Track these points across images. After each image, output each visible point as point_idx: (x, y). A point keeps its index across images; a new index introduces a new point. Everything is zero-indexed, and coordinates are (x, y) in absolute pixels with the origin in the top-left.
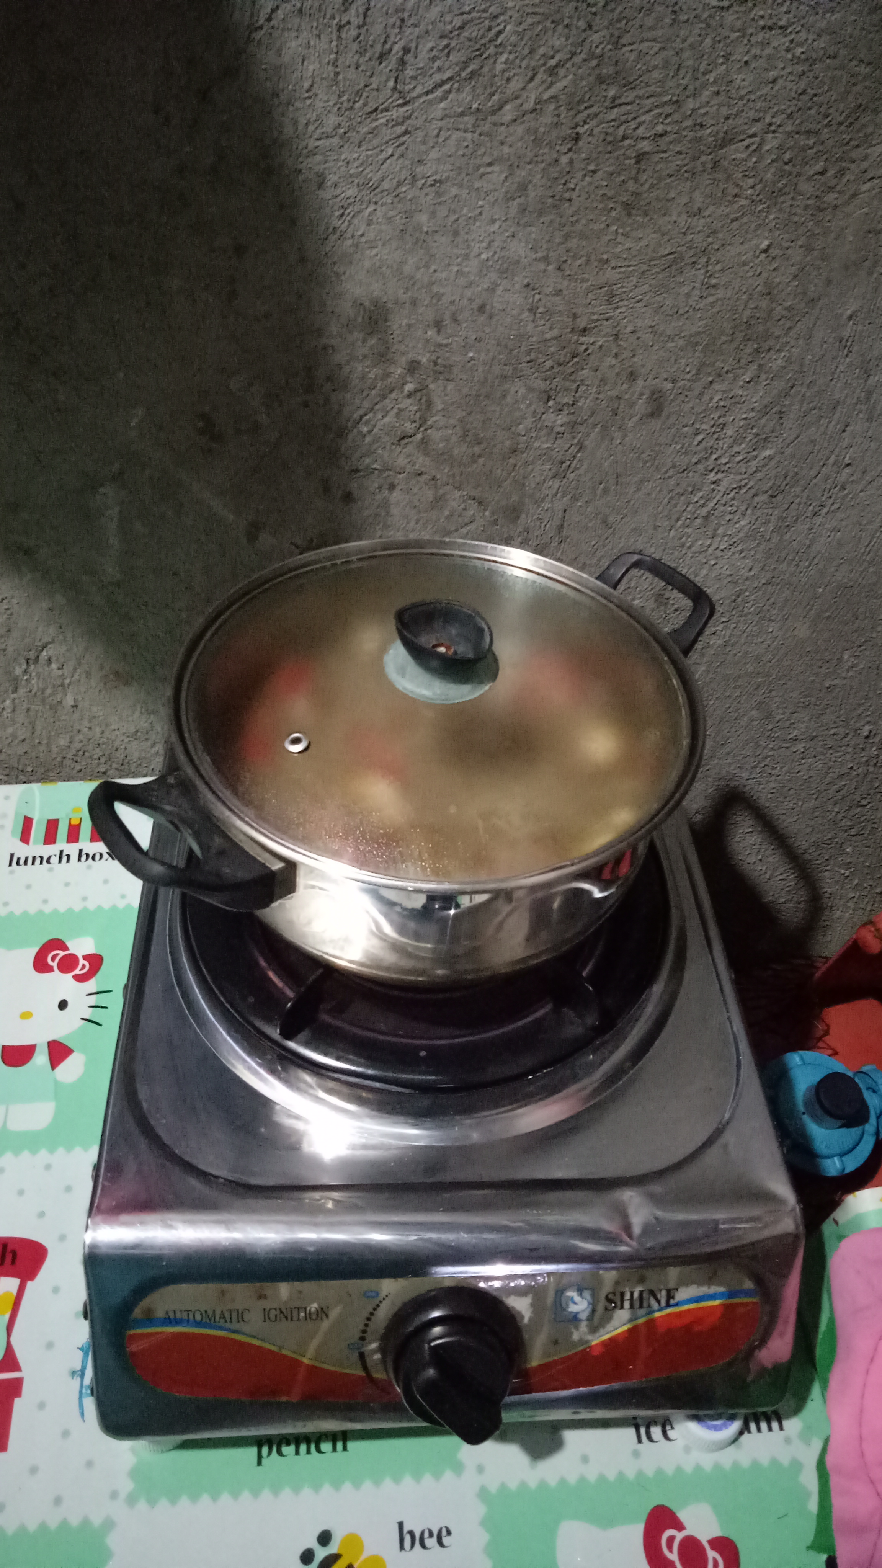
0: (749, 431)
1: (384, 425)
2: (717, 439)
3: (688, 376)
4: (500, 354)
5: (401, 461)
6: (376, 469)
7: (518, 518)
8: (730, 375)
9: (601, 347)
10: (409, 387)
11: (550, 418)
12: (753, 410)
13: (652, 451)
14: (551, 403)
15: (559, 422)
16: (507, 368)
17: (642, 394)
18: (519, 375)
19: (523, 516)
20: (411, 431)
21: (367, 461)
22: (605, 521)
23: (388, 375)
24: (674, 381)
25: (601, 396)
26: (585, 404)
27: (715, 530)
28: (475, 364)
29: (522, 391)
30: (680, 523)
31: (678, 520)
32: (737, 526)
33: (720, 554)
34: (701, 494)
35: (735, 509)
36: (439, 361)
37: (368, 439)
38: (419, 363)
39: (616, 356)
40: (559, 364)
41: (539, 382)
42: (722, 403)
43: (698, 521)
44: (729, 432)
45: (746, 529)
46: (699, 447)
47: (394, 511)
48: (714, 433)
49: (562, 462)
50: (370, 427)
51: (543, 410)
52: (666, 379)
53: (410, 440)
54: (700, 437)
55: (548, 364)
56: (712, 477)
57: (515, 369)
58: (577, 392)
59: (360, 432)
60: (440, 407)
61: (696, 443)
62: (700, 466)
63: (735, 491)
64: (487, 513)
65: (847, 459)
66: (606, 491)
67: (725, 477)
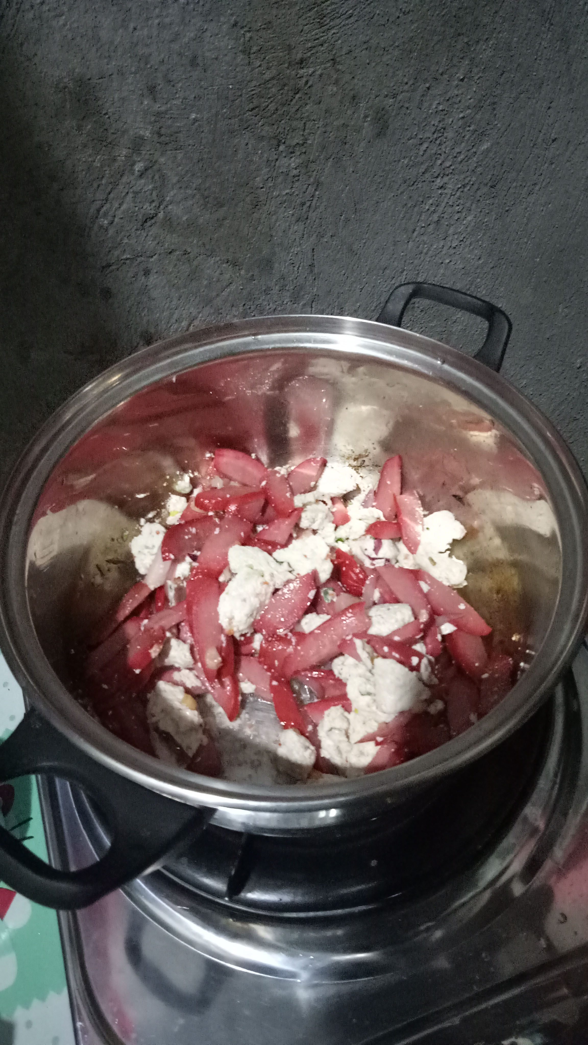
0: (468, 129)
1: (123, 212)
2: (440, 144)
3: (406, 87)
4: (222, 109)
5: (150, 244)
6: (127, 259)
7: (272, 268)
8: (445, 76)
9: (321, 76)
10: (139, 167)
11: (284, 161)
12: (469, 108)
13: (384, 171)
14: (282, 148)
15: (293, 165)
16: (233, 121)
17: (366, 116)
18: (245, 126)
19: (277, 265)
20: (152, 212)
21: (116, 253)
22: (351, 250)
23: (114, 160)
24: (394, 96)
25: (329, 129)
26: (314, 141)
27: (446, 232)
28: (200, 126)
29: (252, 141)
30: (416, 234)
31: (414, 231)
32: (465, 222)
33: (452, 251)
34: (431, 201)
35: (461, 207)
36: (163, 131)
37: (111, 232)
38: (142, 138)
39: (336, 82)
40: (283, 105)
41: (266, 128)
42: (441, 107)
43: (431, 227)
44: (450, 134)
45: (473, 224)
46: (425, 157)
47: (155, 294)
48: (436, 140)
49: (303, 204)
50: (110, 218)
51: (276, 157)
52: (387, 96)
53: (153, 221)
54: (425, 145)
55: (272, 107)
56: (439, 182)
57: (241, 120)
58: (304, 130)
59: (101, 227)
60: (175, 180)
61: (421, 153)
62: (427, 175)
63: (461, 190)
64: (243, 272)
65: (553, 135)
66: (347, 220)
67: (450, 179)
